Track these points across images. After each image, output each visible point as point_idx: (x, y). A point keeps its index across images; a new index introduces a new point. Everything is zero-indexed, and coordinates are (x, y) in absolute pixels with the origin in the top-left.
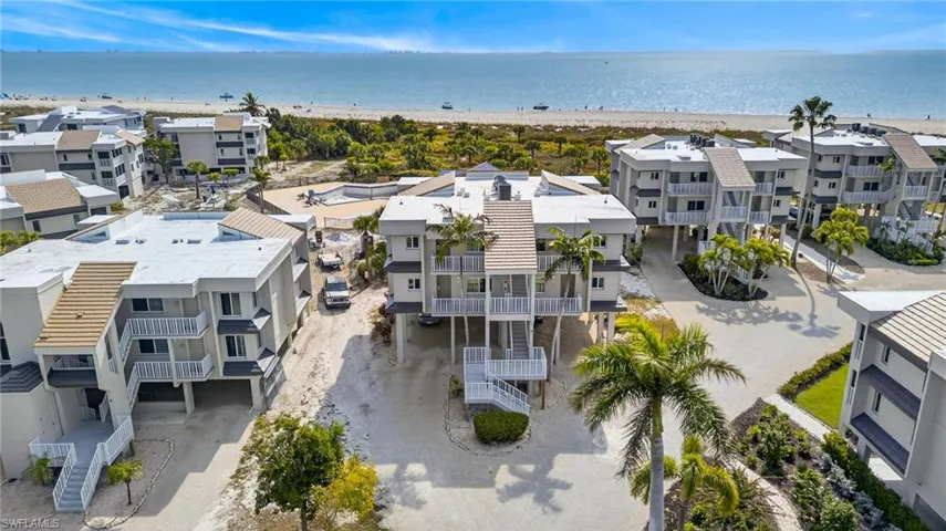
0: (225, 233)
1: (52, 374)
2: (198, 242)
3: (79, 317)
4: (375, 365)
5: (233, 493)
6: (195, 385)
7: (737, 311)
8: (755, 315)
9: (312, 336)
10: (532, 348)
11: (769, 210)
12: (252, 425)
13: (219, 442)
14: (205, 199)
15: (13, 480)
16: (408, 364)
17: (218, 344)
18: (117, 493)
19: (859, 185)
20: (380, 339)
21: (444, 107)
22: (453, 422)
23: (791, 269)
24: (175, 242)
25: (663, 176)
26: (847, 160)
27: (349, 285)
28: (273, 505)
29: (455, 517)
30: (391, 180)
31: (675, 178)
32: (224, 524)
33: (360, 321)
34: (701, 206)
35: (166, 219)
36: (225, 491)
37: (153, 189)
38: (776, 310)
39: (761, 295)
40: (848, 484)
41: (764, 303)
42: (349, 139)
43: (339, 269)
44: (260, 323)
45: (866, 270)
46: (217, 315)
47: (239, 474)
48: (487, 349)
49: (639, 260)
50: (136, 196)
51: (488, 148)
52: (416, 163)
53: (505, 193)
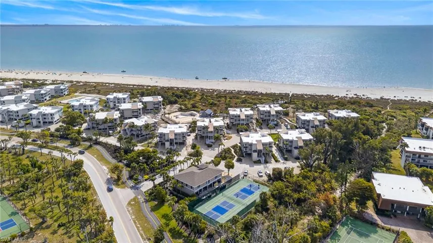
1: (170, 140)
6: (179, 143)
10: (213, 139)
11: (249, 121)
16: (200, 141)
20: (196, 139)
21: (196, 78)
22: (205, 146)
25: (234, 116)
30: (189, 111)
42: (177, 99)
46: (182, 135)
48: (208, 139)
51: (209, 101)
52: (194, 106)
53: (210, 122)
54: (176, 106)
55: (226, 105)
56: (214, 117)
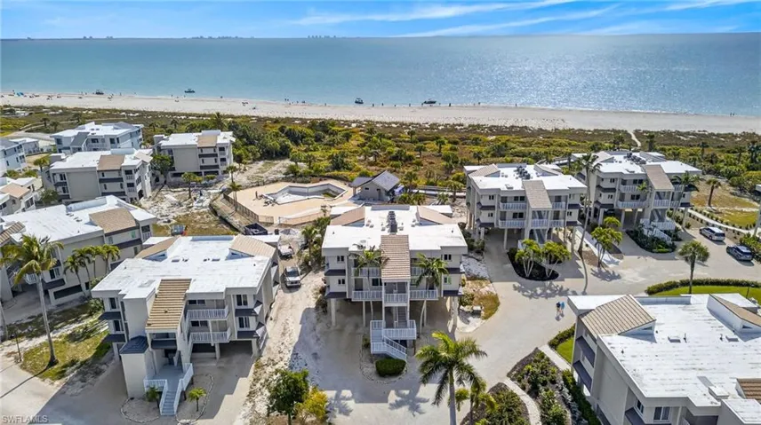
0: (233, 254)
1: (153, 342)
2: (218, 260)
3: (166, 312)
4: (319, 328)
5: (250, 405)
6: (220, 344)
7: (538, 289)
8: (548, 291)
9: (280, 308)
10: (408, 321)
11: (564, 219)
12: (253, 366)
13: (238, 377)
14: (195, 199)
15: (132, 399)
16: (338, 327)
17: (235, 321)
18: (190, 405)
19: (628, 197)
20: (321, 310)
21: (356, 102)
22: (364, 364)
23: (578, 256)
24: (205, 260)
25: (496, 199)
26: (619, 182)
27: (299, 271)
28: (276, 413)
29: (366, 417)
30: (321, 180)
31: (504, 200)
32: (248, 421)
33: (308, 297)
34: (521, 215)
35: (193, 240)
36: (245, 404)
37: (157, 190)
38: (562, 288)
39: (554, 276)
40: (569, 398)
41: (555, 283)
42: (289, 143)
43: (291, 257)
44: (257, 310)
45: (625, 257)
46: (234, 306)
47: (251, 394)
48: (383, 322)
49: (483, 250)
50: (148, 196)
51: (389, 149)
52: (338, 164)
53: (393, 228)
54: (282, 165)
55: (446, 159)
56: (405, 202)
